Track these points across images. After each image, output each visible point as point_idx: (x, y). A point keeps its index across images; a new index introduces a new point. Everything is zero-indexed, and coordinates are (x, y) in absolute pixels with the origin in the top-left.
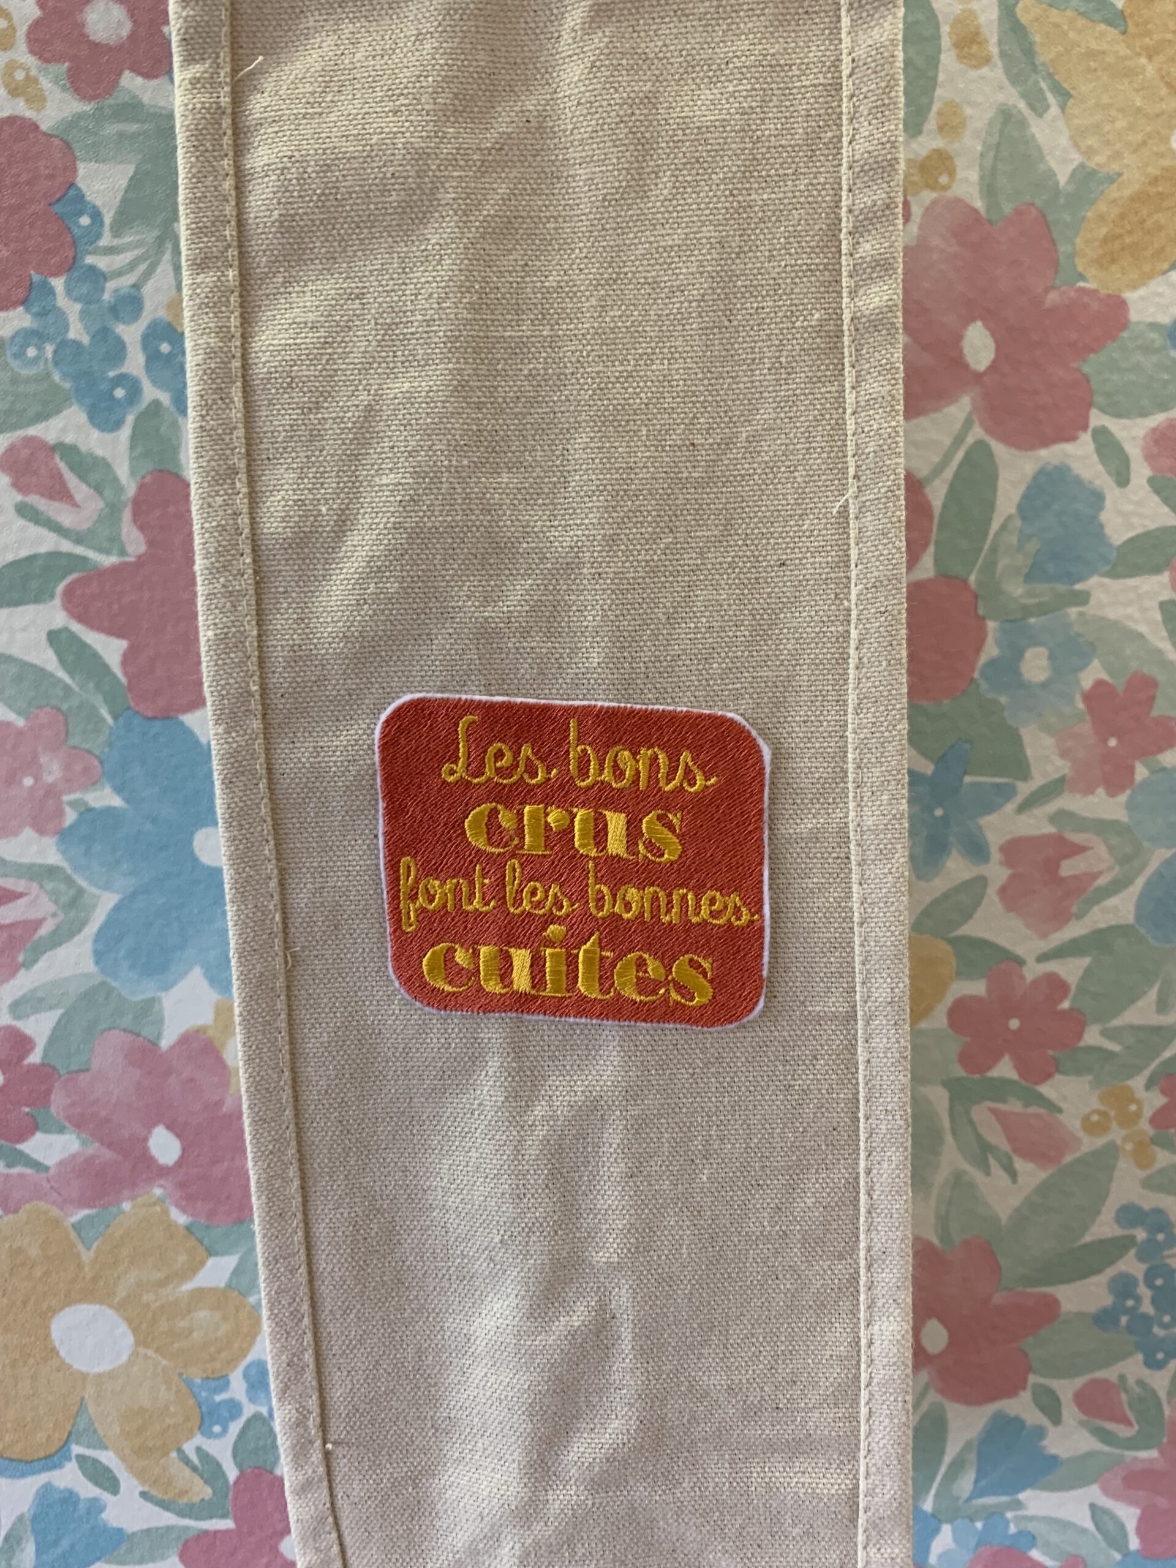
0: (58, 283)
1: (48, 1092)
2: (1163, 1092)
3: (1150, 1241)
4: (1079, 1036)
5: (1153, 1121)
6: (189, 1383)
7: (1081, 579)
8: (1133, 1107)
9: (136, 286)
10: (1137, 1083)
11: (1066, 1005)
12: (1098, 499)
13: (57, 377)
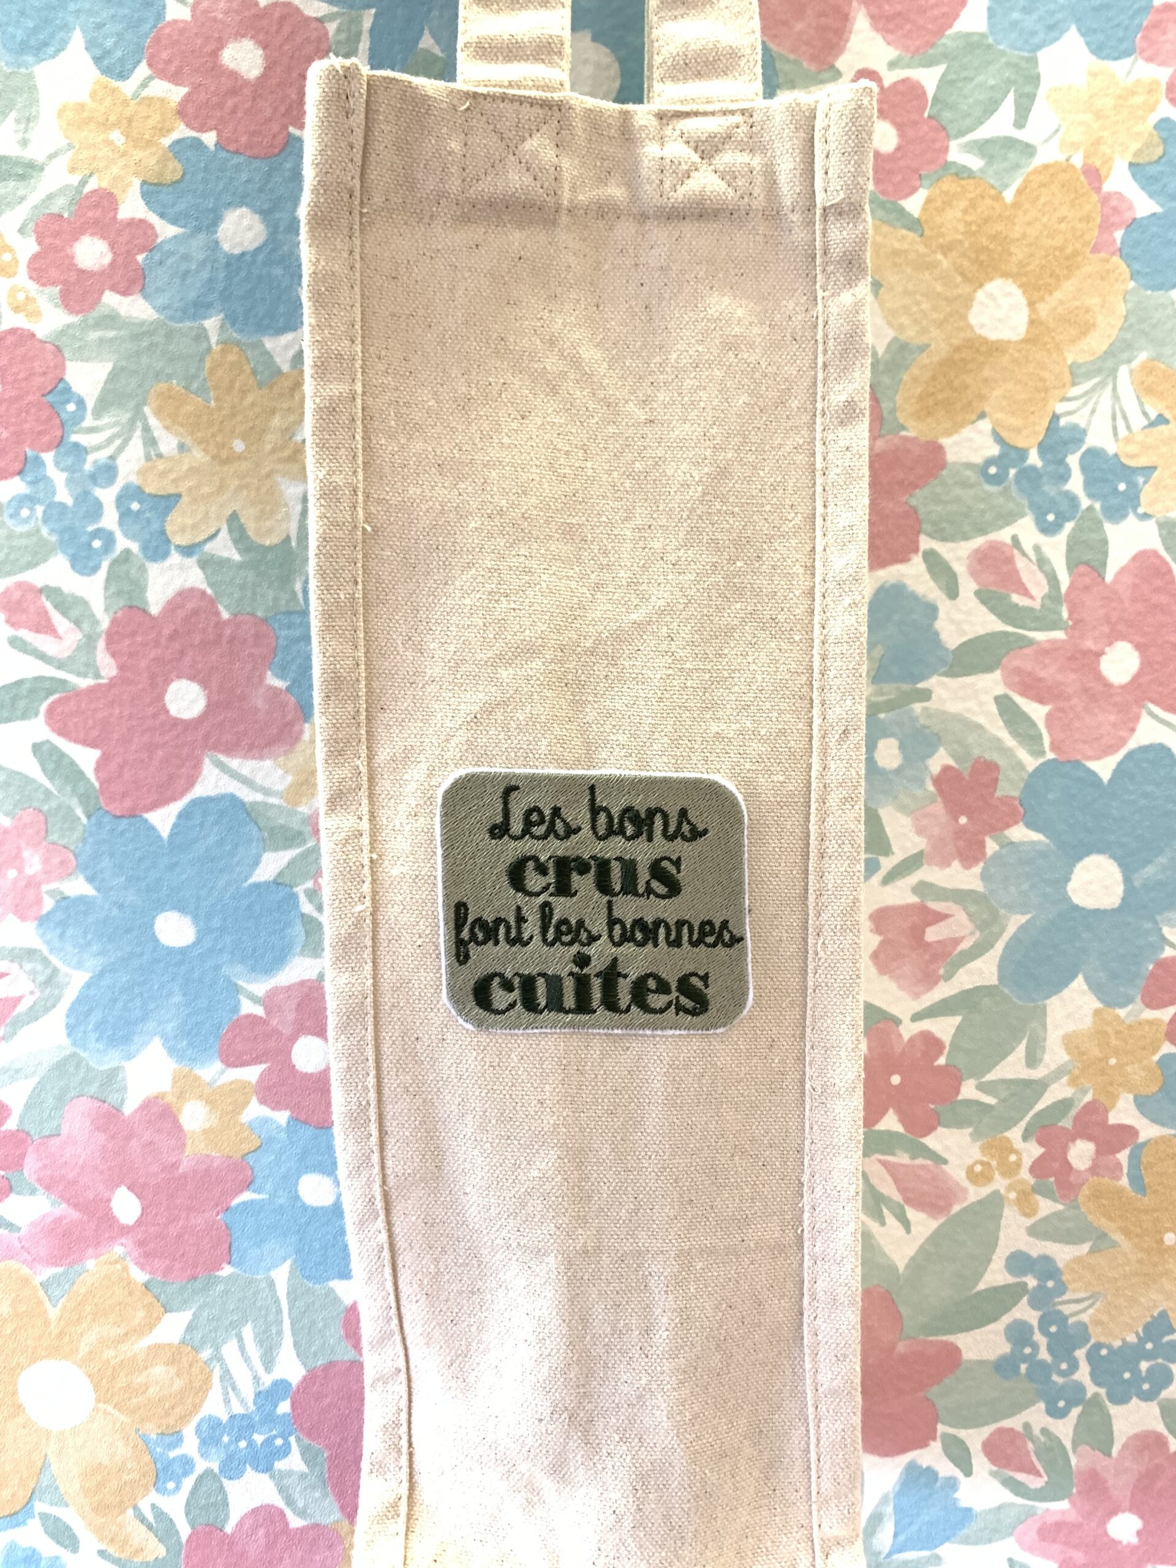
0: (48, 457)
1: (23, 1156)
2: (1040, 1143)
3: (1040, 1287)
4: (957, 1091)
5: (1032, 1170)
6: (145, 1439)
7: (923, 678)
8: (1013, 1158)
9: (112, 458)
10: (1015, 1134)
11: (942, 1061)
12: (932, 610)
13: (45, 531)
